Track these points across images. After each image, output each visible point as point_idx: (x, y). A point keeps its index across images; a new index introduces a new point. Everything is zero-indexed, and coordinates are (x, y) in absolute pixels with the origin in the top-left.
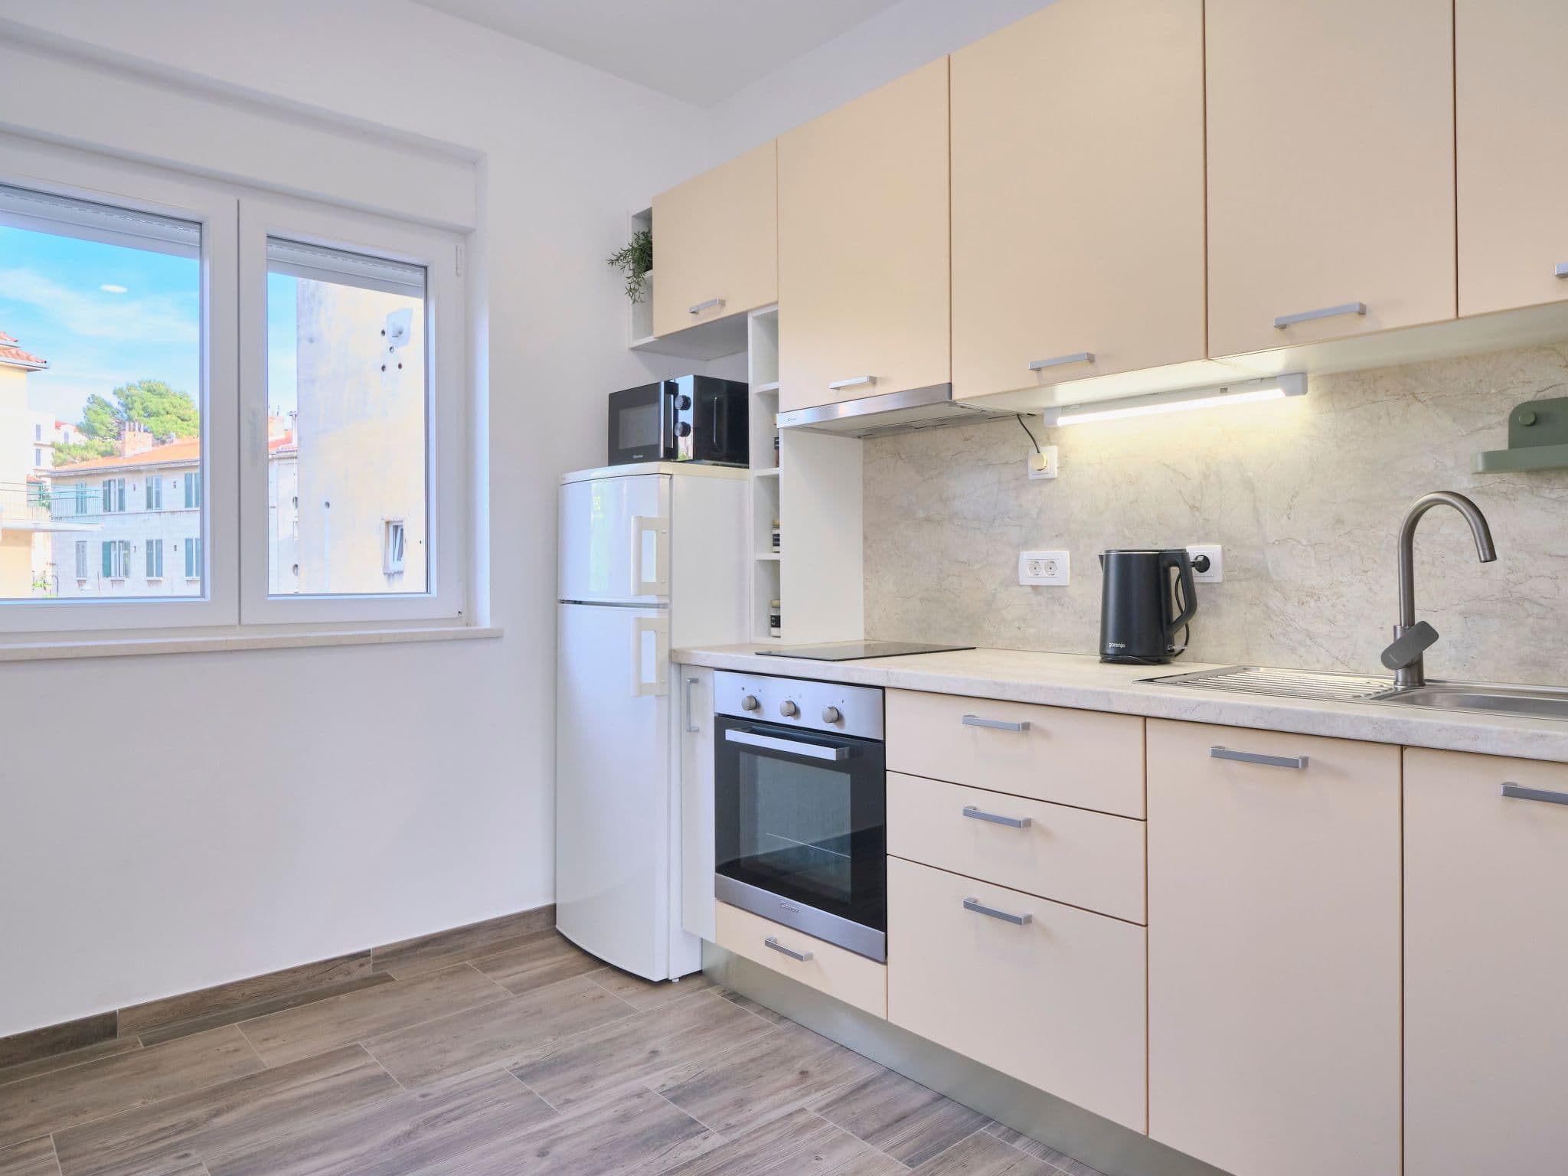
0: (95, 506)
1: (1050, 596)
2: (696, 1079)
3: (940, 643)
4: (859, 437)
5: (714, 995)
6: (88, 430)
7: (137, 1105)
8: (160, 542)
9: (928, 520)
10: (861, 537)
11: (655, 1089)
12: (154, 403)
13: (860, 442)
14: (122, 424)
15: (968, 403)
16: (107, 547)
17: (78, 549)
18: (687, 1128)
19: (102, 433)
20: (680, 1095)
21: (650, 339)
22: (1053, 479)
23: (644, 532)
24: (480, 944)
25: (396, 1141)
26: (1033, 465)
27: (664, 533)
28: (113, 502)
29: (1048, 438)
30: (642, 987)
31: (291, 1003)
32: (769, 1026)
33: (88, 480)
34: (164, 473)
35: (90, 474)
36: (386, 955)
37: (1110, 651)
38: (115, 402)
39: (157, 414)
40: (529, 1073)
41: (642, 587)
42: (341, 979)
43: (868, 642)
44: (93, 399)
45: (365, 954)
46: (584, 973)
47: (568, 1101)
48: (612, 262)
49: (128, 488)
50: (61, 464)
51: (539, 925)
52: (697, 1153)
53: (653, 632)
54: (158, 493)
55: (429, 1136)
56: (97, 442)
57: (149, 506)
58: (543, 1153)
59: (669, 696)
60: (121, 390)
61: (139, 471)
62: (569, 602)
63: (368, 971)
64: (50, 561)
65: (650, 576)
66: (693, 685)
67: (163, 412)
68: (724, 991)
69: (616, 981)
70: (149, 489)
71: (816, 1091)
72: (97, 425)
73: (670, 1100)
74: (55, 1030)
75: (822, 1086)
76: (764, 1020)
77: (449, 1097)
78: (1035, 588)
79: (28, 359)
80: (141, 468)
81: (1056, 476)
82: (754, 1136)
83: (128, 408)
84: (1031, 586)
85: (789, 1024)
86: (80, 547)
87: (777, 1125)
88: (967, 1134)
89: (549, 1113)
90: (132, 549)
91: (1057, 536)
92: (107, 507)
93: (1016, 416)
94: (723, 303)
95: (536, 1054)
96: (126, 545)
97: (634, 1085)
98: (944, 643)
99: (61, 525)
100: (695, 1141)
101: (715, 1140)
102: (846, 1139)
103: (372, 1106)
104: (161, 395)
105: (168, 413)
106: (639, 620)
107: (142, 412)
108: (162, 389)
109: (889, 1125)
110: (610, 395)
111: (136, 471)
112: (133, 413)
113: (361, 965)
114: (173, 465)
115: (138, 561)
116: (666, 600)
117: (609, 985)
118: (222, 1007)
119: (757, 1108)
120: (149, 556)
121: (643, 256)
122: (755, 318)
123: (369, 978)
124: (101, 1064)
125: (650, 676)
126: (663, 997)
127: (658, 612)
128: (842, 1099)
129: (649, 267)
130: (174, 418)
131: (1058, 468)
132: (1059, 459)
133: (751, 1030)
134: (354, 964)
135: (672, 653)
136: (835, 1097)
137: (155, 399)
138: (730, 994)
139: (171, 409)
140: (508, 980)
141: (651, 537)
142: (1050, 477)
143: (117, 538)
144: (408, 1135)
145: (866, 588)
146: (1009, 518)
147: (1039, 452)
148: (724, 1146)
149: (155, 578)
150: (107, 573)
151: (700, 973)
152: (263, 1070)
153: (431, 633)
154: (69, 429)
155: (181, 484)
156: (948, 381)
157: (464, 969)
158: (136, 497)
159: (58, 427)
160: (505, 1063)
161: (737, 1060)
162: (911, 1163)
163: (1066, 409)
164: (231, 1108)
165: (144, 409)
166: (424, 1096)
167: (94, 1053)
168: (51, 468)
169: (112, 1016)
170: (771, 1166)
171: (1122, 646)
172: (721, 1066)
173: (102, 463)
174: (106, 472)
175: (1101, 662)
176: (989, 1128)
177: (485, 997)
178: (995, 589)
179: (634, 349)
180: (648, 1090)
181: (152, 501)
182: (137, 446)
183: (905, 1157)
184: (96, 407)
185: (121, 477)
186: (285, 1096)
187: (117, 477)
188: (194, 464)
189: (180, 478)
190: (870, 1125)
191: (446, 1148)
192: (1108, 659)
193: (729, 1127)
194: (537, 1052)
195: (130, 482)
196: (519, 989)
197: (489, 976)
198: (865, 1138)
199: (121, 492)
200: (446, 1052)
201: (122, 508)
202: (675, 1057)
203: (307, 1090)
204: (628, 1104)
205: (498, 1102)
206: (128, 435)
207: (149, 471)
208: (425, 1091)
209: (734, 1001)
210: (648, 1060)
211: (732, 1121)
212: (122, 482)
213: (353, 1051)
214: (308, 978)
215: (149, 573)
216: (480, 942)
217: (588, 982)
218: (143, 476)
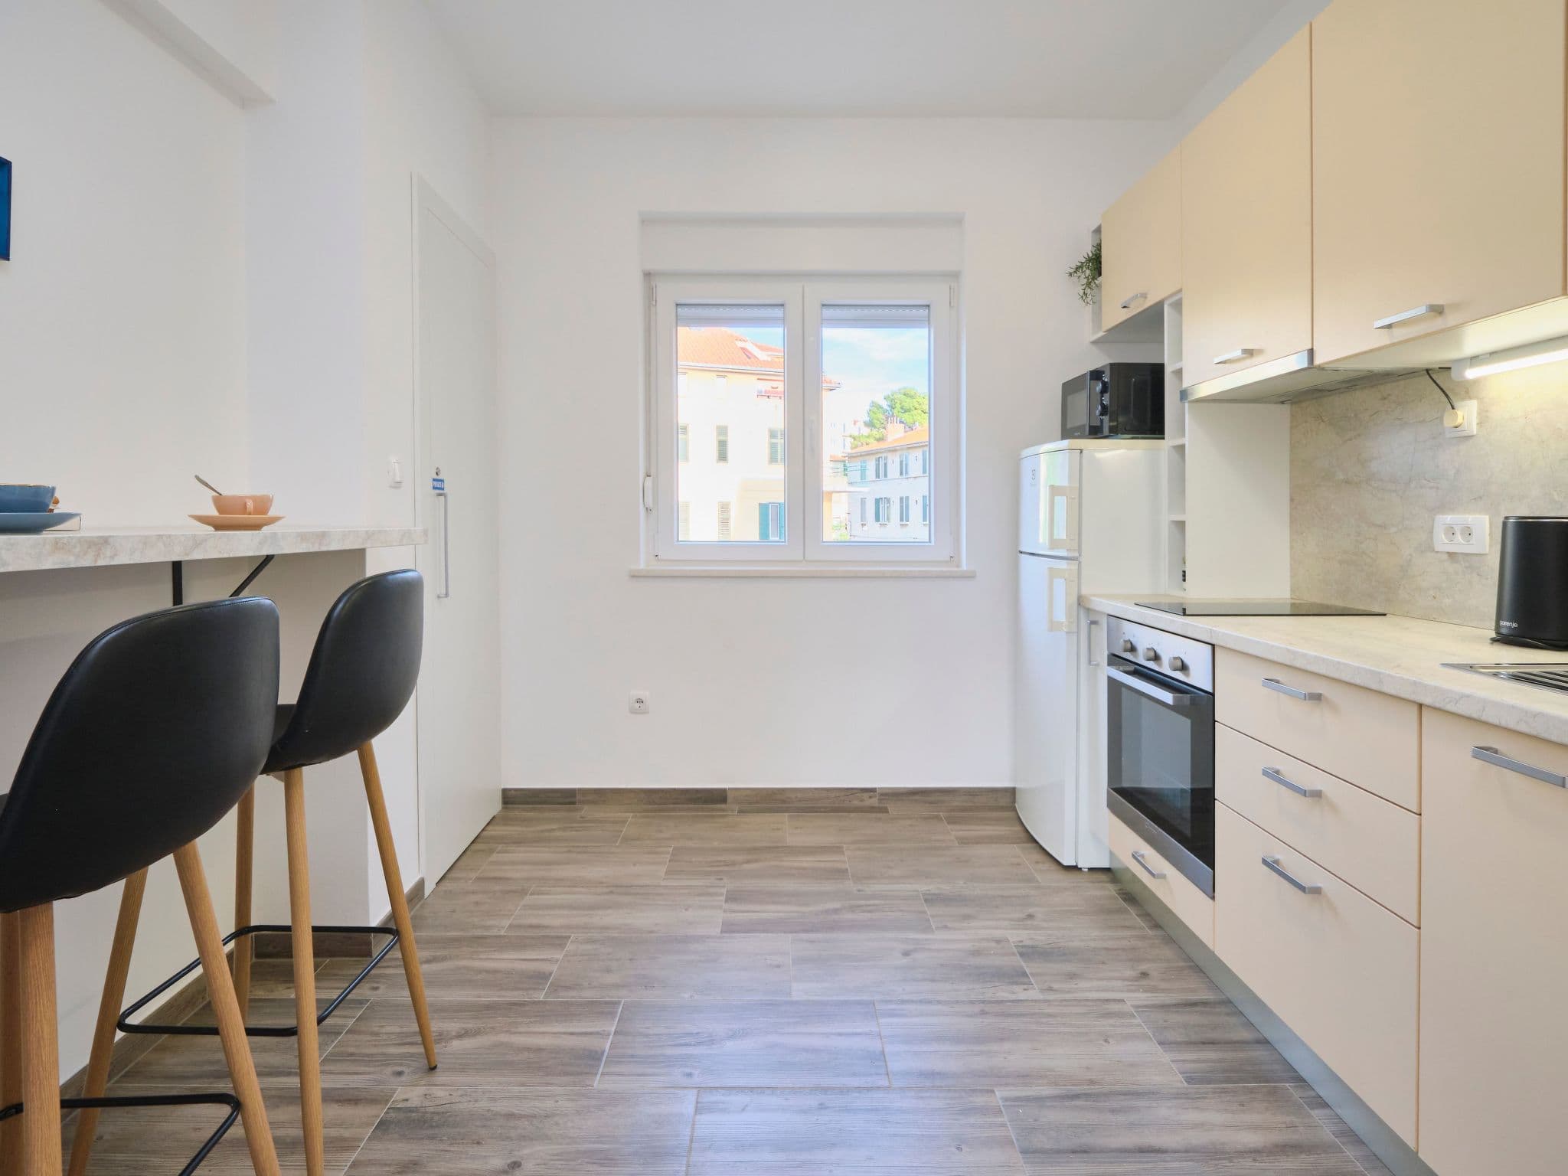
0: (871, 473)
1: (1467, 564)
2: (1050, 946)
3: (1357, 607)
4: (1283, 403)
5: (1110, 890)
6: (870, 424)
7: (716, 844)
8: (907, 498)
9: (1347, 482)
10: (1288, 498)
11: (1014, 942)
12: (908, 403)
13: (1286, 408)
14: (890, 417)
15: (1341, 366)
16: (877, 501)
17: (862, 503)
18: (1018, 977)
19: (878, 426)
20: (1029, 952)
21: (1101, 334)
22: (1473, 436)
23: (1056, 498)
24: (956, 804)
25: (827, 912)
26: (1448, 422)
27: (1074, 498)
28: (881, 473)
29: (1467, 392)
30: (1054, 867)
31: (822, 810)
32: (1141, 928)
33: (868, 457)
34: (910, 451)
35: (869, 454)
36: (886, 794)
37: (1504, 631)
38: (885, 404)
39: (909, 410)
40: (931, 899)
41: (1054, 543)
42: (856, 803)
43: (1293, 601)
44: (874, 405)
45: (873, 790)
46: (1018, 843)
47: (946, 927)
48: (1071, 274)
49: (889, 462)
50: (856, 447)
51: (1004, 801)
52: (1013, 997)
53: (1063, 580)
54: (906, 465)
55: (849, 916)
56: (875, 432)
57: (901, 474)
58: (906, 954)
59: (1078, 632)
60: (889, 397)
61: (895, 451)
62: (1025, 553)
63: (874, 802)
64: (847, 511)
65: (1061, 534)
66: (1093, 626)
67: (913, 409)
68: (1120, 890)
69: (1038, 856)
70: (901, 462)
71: (1145, 991)
72: (875, 421)
73: (1019, 952)
74: (697, 791)
75: (1153, 990)
76: (1140, 922)
77: (873, 897)
78: (1451, 555)
79: (831, 382)
80: (898, 448)
81: (1475, 433)
82: (1064, 1003)
83: (893, 408)
84: (1448, 553)
85: (1159, 933)
86: (863, 501)
87: (1090, 1003)
88: (1267, 1081)
89: (928, 929)
90: (891, 503)
91: (1475, 499)
92: (878, 476)
93: (1425, 372)
94: (1144, 296)
95: (946, 888)
96: (888, 500)
97: (998, 934)
98: (1362, 607)
99: (852, 489)
100: (1017, 988)
101: (1034, 994)
102: (1144, 1037)
103: (828, 886)
104: (911, 397)
105: (916, 409)
106: (1051, 569)
107: (900, 410)
108: (912, 393)
109: (1195, 1043)
110: (1064, 384)
111: (894, 450)
112: (895, 411)
113: (870, 797)
114: (915, 445)
115: (895, 510)
116: (1076, 554)
117: (1031, 857)
118: (784, 802)
119: (1083, 984)
120: (902, 507)
121: (1095, 263)
122: (1170, 305)
123: (873, 807)
124: (713, 817)
125: (1061, 615)
126: (1066, 879)
127: (1068, 564)
128: (1164, 1007)
129: (1100, 274)
130: (920, 411)
131: (1478, 424)
132: (1479, 414)
133: (1122, 927)
134: (866, 795)
135: (1081, 602)
136: (1157, 1002)
137: (908, 400)
138: (1124, 894)
139: (916, 406)
140: (961, 833)
141: (1061, 502)
142: (1466, 435)
143: (883, 497)
144: (836, 911)
145: (1292, 548)
146: (1425, 479)
147: (1453, 408)
148: (1036, 1001)
149: (904, 523)
150: (877, 519)
151: (1107, 870)
152: (785, 845)
153: (920, 571)
154: (861, 424)
155: (920, 457)
156: (1310, 347)
157: (938, 818)
158: (894, 469)
159: (855, 423)
160: (923, 887)
161: (1092, 944)
162: (1190, 1080)
163: (1475, 360)
164: (756, 861)
165: (902, 408)
166: (859, 891)
167: (713, 810)
168: (850, 451)
169: (724, 791)
170: (1062, 1029)
171: (1515, 625)
172: (1076, 944)
173: (874, 446)
174: (877, 452)
175: (1494, 640)
176: (1295, 1087)
177: (938, 841)
178: (1411, 555)
179: (1094, 343)
180: (1008, 941)
181: (903, 470)
182: (895, 433)
183: (1186, 1073)
184: (875, 410)
185: (885, 455)
186: (785, 864)
187: (883, 455)
188: (924, 444)
189: (919, 453)
190: (1172, 1036)
191: (852, 927)
192: (1505, 639)
193: (1051, 989)
194: (948, 888)
195: (890, 457)
196: (964, 841)
197: (949, 827)
198: (1161, 1043)
199: (885, 464)
200: (890, 867)
201: (886, 476)
202: (1045, 925)
203: (796, 864)
204: (985, 944)
205: (901, 911)
206: (890, 426)
207: (902, 449)
208: (860, 888)
209: (1125, 900)
210: (1023, 920)
211: (1056, 986)
212: (886, 458)
213: (837, 849)
214: (836, 797)
215: (902, 520)
216: (957, 802)
217: (1017, 852)
218: (898, 453)
